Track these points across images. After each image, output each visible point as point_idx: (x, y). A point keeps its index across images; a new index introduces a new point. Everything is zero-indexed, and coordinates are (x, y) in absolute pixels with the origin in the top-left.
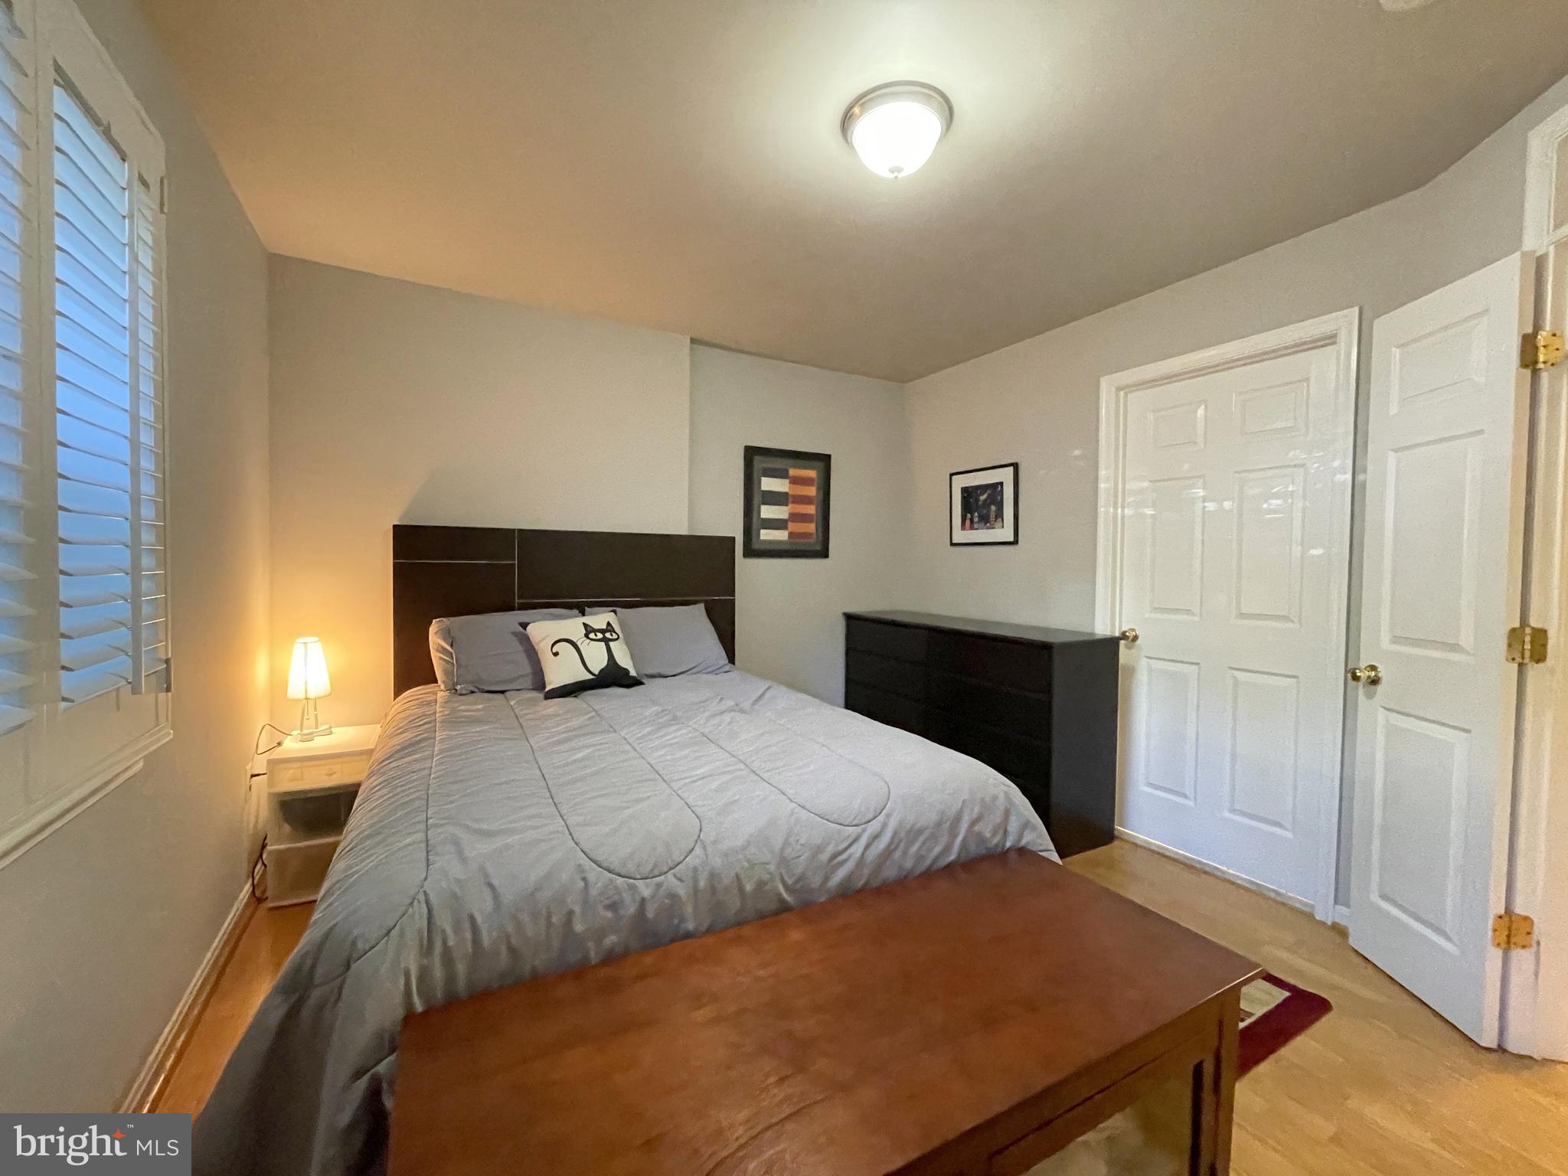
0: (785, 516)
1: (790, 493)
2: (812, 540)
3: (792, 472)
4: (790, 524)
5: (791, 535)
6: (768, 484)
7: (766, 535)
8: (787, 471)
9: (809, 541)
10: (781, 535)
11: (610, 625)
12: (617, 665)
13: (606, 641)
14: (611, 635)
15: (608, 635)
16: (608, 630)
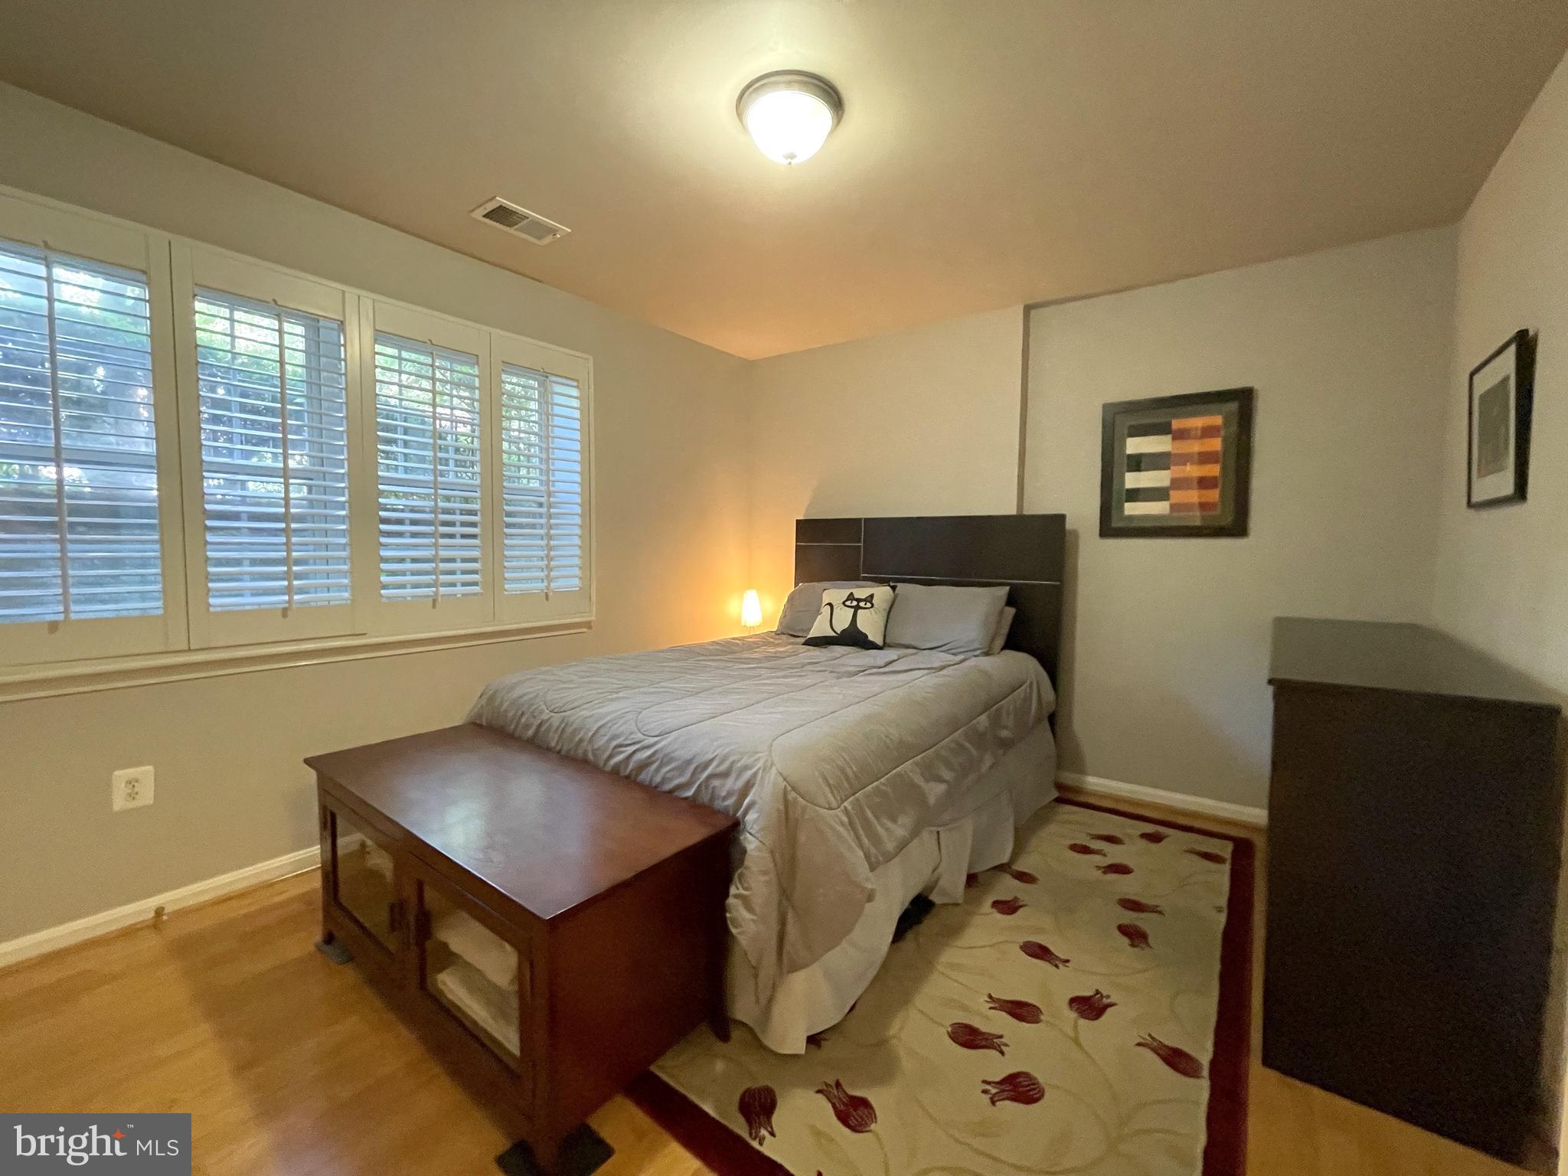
0: (1166, 483)
1: (1173, 452)
2: (1218, 512)
3: (1176, 424)
4: (1172, 493)
5: (1172, 506)
6: (1135, 446)
7: (1131, 509)
8: (1169, 424)
9: (1213, 513)
10: (1157, 508)
11: (872, 596)
12: (858, 628)
13: (857, 608)
14: (865, 604)
15: (862, 604)
16: (865, 600)
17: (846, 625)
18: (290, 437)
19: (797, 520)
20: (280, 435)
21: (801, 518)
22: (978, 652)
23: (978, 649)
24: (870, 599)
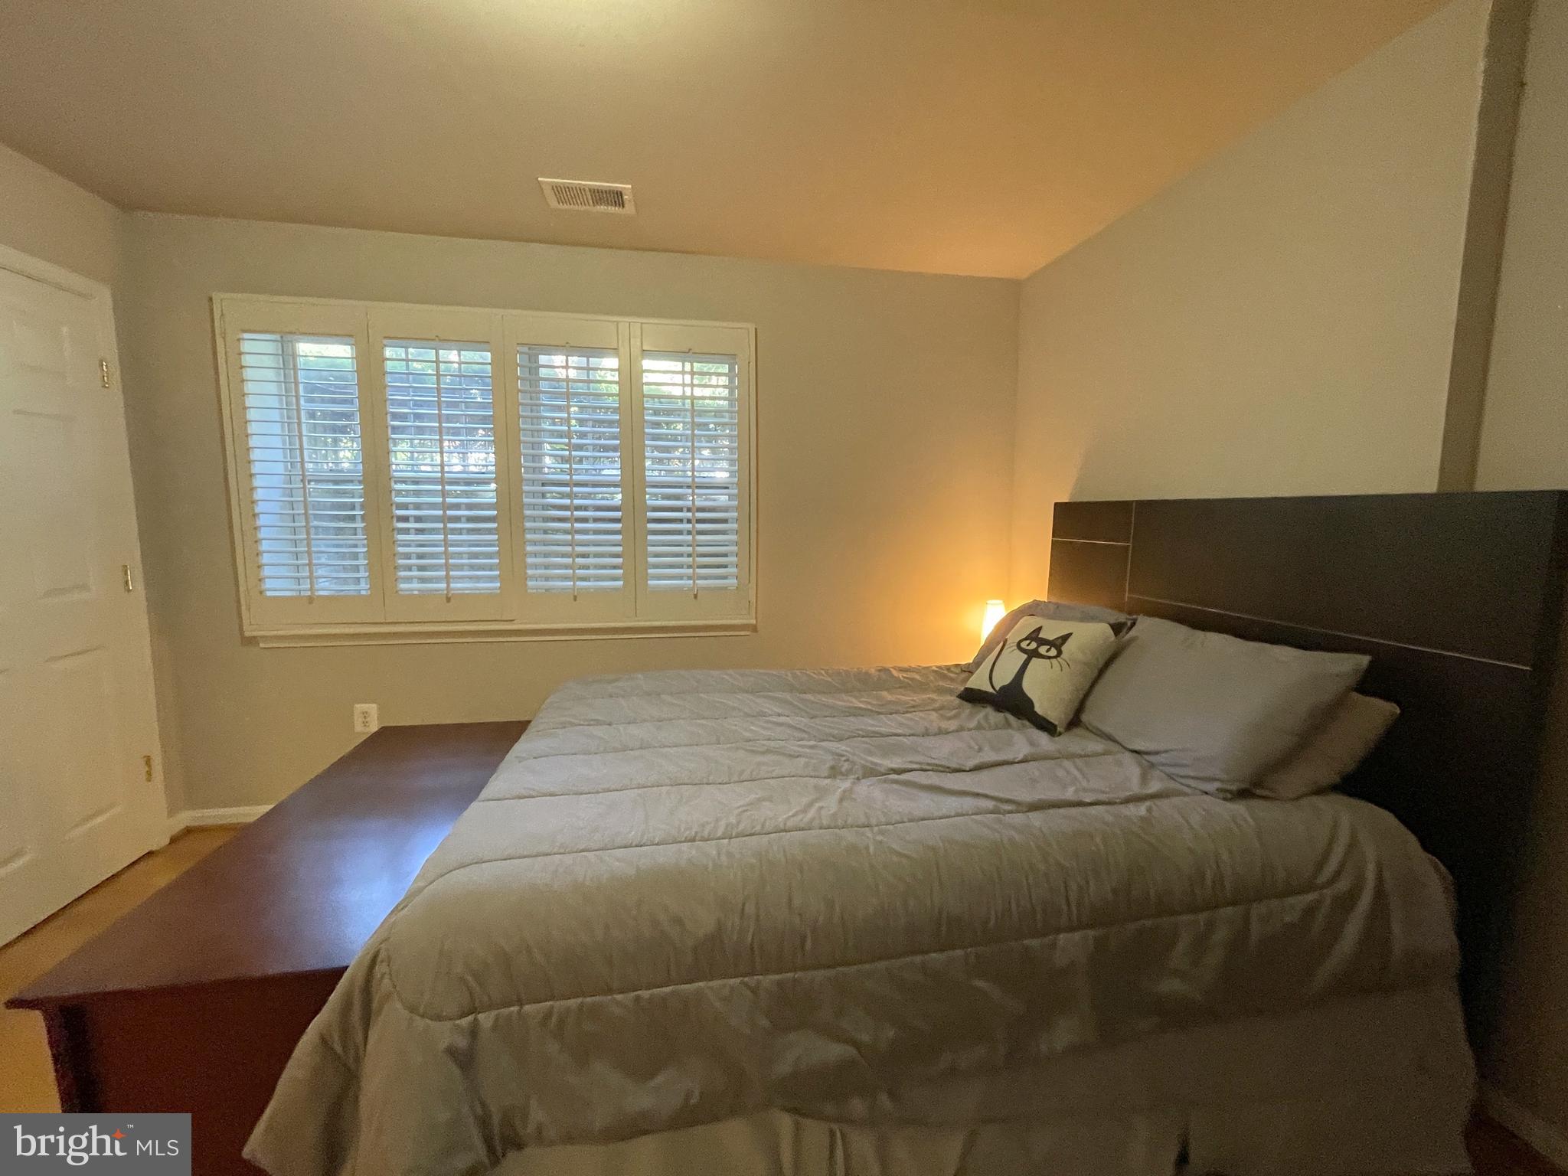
11: (1065, 638)
12: (1022, 690)
13: (1033, 654)
14: (1048, 651)
15: (1043, 650)
16: (1050, 644)
17: (1007, 680)
18: (444, 425)
19: (1056, 504)
20: (437, 425)
21: (1065, 499)
22: (1211, 787)
23: (1214, 780)
24: (1059, 643)
